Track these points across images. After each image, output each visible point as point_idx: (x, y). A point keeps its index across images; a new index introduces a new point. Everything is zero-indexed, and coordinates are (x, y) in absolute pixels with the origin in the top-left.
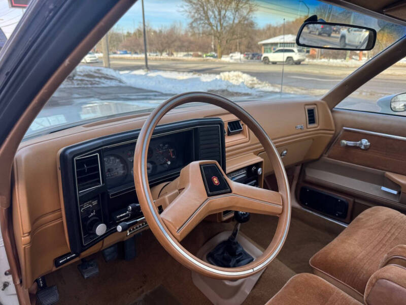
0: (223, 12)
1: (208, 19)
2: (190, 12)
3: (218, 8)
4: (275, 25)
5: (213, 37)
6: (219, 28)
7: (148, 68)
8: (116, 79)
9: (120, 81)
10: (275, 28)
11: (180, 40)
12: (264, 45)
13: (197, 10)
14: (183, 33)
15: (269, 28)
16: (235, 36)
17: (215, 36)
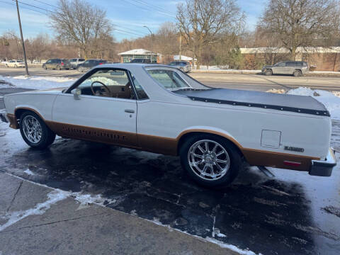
0: (87, 29)
1: (74, 34)
2: (58, 28)
3: (82, 26)
4: (130, 40)
5: (79, 49)
6: (84, 42)
7: (28, 73)
8: (7, 83)
9: (11, 85)
10: (130, 43)
11: (49, 49)
12: (123, 56)
13: (64, 27)
14: (50, 42)
15: (126, 42)
16: (99, 49)
17: (81, 48)
